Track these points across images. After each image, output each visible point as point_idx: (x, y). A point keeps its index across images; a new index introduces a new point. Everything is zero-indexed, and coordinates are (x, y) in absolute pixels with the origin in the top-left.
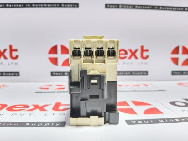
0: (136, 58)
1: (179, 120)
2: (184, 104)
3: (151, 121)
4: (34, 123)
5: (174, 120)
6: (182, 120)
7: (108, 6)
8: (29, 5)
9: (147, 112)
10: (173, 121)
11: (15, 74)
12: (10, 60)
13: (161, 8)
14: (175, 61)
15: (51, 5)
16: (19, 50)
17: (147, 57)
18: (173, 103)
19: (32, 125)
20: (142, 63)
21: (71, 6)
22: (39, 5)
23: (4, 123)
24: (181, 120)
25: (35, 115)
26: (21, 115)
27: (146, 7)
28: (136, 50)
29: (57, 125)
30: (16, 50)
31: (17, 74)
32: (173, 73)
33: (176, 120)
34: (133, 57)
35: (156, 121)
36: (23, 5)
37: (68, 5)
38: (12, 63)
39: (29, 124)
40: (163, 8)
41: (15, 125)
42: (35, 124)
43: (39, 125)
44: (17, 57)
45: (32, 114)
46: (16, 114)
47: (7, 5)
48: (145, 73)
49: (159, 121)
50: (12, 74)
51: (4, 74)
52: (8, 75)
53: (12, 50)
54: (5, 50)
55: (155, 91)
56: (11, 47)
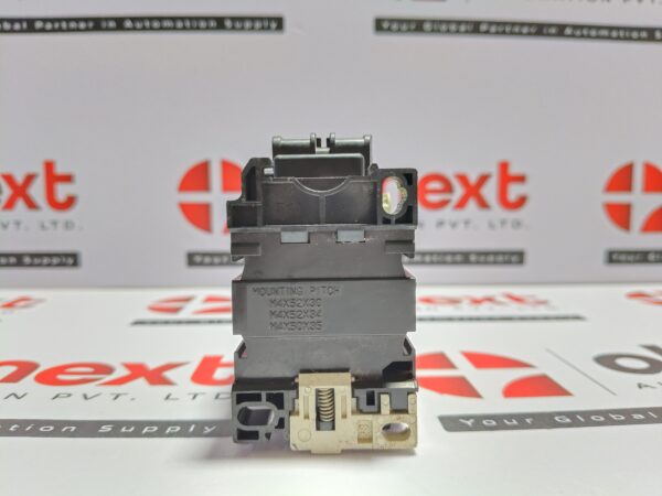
0: (483, 204)
1: (623, 418)
2: (644, 365)
3: (529, 420)
4: (128, 424)
5: (607, 418)
6: (636, 416)
7: (385, 25)
8: (112, 24)
9: (513, 390)
10: (602, 419)
11: (64, 260)
12: (47, 213)
13: (568, 31)
14: (621, 215)
15: (188, 24)
16: (78, 179)
18: (607, 361)
19: (123, 430)
20: (503, 223)
21: (258, 25)
22: (147, 24)
23: (28, 422)
24: (632, 417)
25: (133, 399)
26: (85, 397)
27: (517, 30)
29: (208, 430)
30: (68, 179)
31: (71, 261)
32: (613, 258)
33: (614, 417)
34: (472, 203)
35: (545, 421)
36: (91, 25)
37: (248, 25)
38: (55, 223)
39: (113, 428)
40: (578, 33)
41: (64, 429)
42: (132, 429)
43: (145, 430)
44: (70, 202)
45: (125, 394)
46: (69, 395)
47: (39, 25)
48: (514, 258)
49: (554, 421)
50: (55, 260)
51: (27, 260)
52: (40, 265)
53: (53, 177)
54: (30, 178)
55: (546, 318)
56: (49, 166)
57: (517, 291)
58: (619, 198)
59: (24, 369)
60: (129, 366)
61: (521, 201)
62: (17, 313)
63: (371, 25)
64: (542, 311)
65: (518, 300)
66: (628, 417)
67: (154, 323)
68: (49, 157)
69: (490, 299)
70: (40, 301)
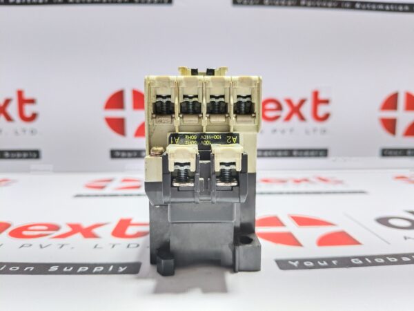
0: (302, 118)
1: (396, 260)
2: (408, 224)
3: (334, 262)
4: (68, 265)
5: (386, 260)
6: (404, 259)
7: (239, 1)
9: (324, 241)
10: (383, 261)
11: (31, 154)
13: (358, 6)
14: (390, 125)
16: (39, 101)
17: (327, 117)
18: (384, 221)
19: (65, 269)
20: (315, 130)
21: (156, 0)
23: (2, 264)
24: (402, 260)
25: (72, 248)
26: (41, 247)
28: (302, 102)
29: (121, 269)
30: (32, 101)
31: (35, 155)
32: (385, 153)
33: (390, 259)
34: (295, 118)
35: (345, 262)
38: (24, 131)
39: (59, 269)
40: (364, 7)
42: (71, 269)
43: (80, 269)
44: (34, 117)
45: (67, 244)
46: (31, 245)
47: (12, 1)
48: (321, 153)
49: (351, 262)
50: (25, 155)
51: (7, 155)
52: (15, 158)
53: (23, 101)
54: (7, 102)
55: (343, 193)
56: (20, 93)
57: (324, 175)
58: (389, 114)
59: (2, 227)
60: (71, 226)
64: (339, 188)
66: (399, 259)
67: (88, 196)
68: (21, 87)
69: (306, 180)
70: (14, 181)
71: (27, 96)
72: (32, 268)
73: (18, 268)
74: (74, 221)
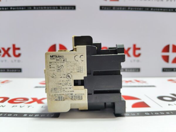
1: (163, 113)
2: (170, 99)
3: (138, 114)
5: (159, 113)
7: (103, 8)
8: (30, 8)
9: (135, 106)
10: (158, 114)
11: (18, 70)
12: (13, 58)
13: (152, 9)
14: (166, 59)
15: (50, 8)
16: (21, 49)
18: (161, 98)
19: (30, 115)
20: (134, 60)
21: (69, 8)
22: (40, 8)
23: (5, 113)
24: (166, 113)
25: (33, 107)
26: (21, 107)
27: (138, 9)
29: (52, 116)
30: (19, 49)
31: (19, 71)
32: (164, 70)
33: (161, 113)
35: (143, 114)
36: (25, 8)
37: (66, 8)
38: (15, 61)
39: (27, 115)
40: (154, 10)
42: (32, 115)
43: (36, 116)
44: (19, 55)
45: (31, 106)
46: (16, 106)
47: (11, 8)
48: (137, 70)
49: (145, 114)
50: (15, 70)
51: (8, 70)
52: (11, 72)
53: (15, 48)
54: (9, 49)
55: (145, 86)
56: (14, 46)
57: (138, 79)
58: (166, 54)
59: (5, 99)
60: (33, 99)
61: (139, 55)
62: (5, 84)
63: (99, 8)
64: (144, 84)
65: (138, 81)
66: (165, 113)
67: (40, 87)
68: (14, 43)
69: (130, 81)
70: (11, 81)
71: (17, 46)
72: (17, 115)
73: (11, 115)
74: (34, 97)
